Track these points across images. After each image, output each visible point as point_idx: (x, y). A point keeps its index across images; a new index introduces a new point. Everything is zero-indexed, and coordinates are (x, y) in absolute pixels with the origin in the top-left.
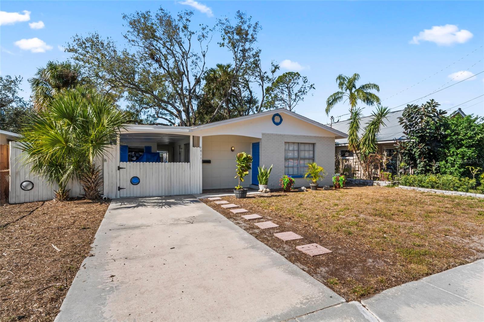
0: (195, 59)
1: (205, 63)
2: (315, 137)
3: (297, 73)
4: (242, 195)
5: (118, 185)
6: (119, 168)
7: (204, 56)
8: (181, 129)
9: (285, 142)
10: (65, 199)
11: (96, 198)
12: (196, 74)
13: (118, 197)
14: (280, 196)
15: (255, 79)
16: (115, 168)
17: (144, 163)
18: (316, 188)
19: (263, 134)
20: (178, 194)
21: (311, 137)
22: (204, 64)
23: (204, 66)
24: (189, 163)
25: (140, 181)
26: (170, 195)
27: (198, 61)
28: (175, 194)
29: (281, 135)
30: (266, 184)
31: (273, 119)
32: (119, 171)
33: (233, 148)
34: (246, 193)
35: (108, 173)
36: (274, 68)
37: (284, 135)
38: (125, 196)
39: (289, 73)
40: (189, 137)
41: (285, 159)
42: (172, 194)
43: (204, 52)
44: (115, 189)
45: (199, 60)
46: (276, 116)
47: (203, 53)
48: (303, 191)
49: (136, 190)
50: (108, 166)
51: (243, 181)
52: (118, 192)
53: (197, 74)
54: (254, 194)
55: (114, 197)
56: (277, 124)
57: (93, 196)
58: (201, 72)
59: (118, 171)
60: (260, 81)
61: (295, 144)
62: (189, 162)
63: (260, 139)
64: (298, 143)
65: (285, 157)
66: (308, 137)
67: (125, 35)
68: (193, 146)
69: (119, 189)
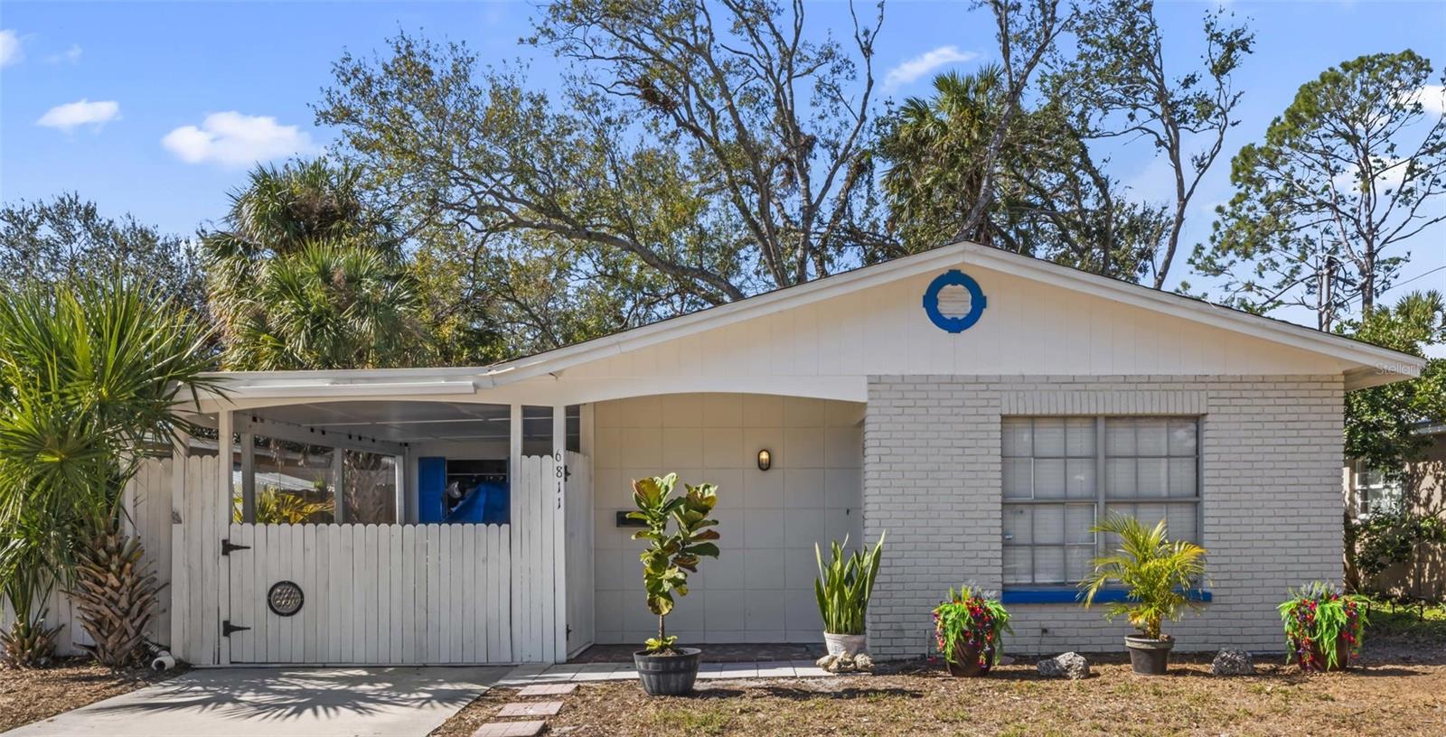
0: (828, 72)
1: (871, 83)
2: (1197, 380)
3: (1410, 55)
4: (658, 683)
5: (224, 617)
6: (228, 548)
7: (867, 51)
8: (448, 378)
9: (1003, 417)
10: (30, 658)
11: (130, 660)
12: (832, 137)
13: (225, 662)
14: (902, 692)
15: (1132, 117)
16: (212, 547)
17: (320, 525)
18: (1159, 659)
19: (874, 382)
20: (457, 660)
21: (1171, 380)
22: (869, 89)
23: (866, 97)
24: (505, 527)
25: (302, 602)
26: (425, 662)
27: (840, 79)
28: (444, 659)
29: (977, 380)
30: (857, 628)
31: (930, 301)
32: (226, 558)
33: (764, 456)
34: (693, 670)
35: (190, 567)
36: (1218, 51)
37: (1000, 380)
38: (248, 658)
39: (1361, 59)
40: (505, 411)
41: (1003, 504)
42: (431, 660)
43: (866, 33)
44: (212, 628)
45: (845, 73)
46: (949, 287)
47: (863, 39)
48: (1062, 674)
49: (289, 636)
50: (187, 537)
51: (665, 611)
52: (224, 640)
53: (837, 135)
54: (769, 678)
55: (206, 660)
56: (955, 326)
57: (117, 652)
58: (854, 124)
59: (223, 559)
60: (1158, 126)
61: (1076, 423)
62: (509, 522)
63: (863, 406)
64: (1095, 418)
65: (1004, 496)
66: (1149, 380)
67: (541, 25)
68: (527, 452)
69: (228, 629)
